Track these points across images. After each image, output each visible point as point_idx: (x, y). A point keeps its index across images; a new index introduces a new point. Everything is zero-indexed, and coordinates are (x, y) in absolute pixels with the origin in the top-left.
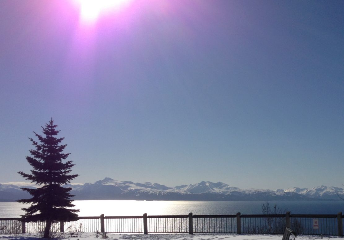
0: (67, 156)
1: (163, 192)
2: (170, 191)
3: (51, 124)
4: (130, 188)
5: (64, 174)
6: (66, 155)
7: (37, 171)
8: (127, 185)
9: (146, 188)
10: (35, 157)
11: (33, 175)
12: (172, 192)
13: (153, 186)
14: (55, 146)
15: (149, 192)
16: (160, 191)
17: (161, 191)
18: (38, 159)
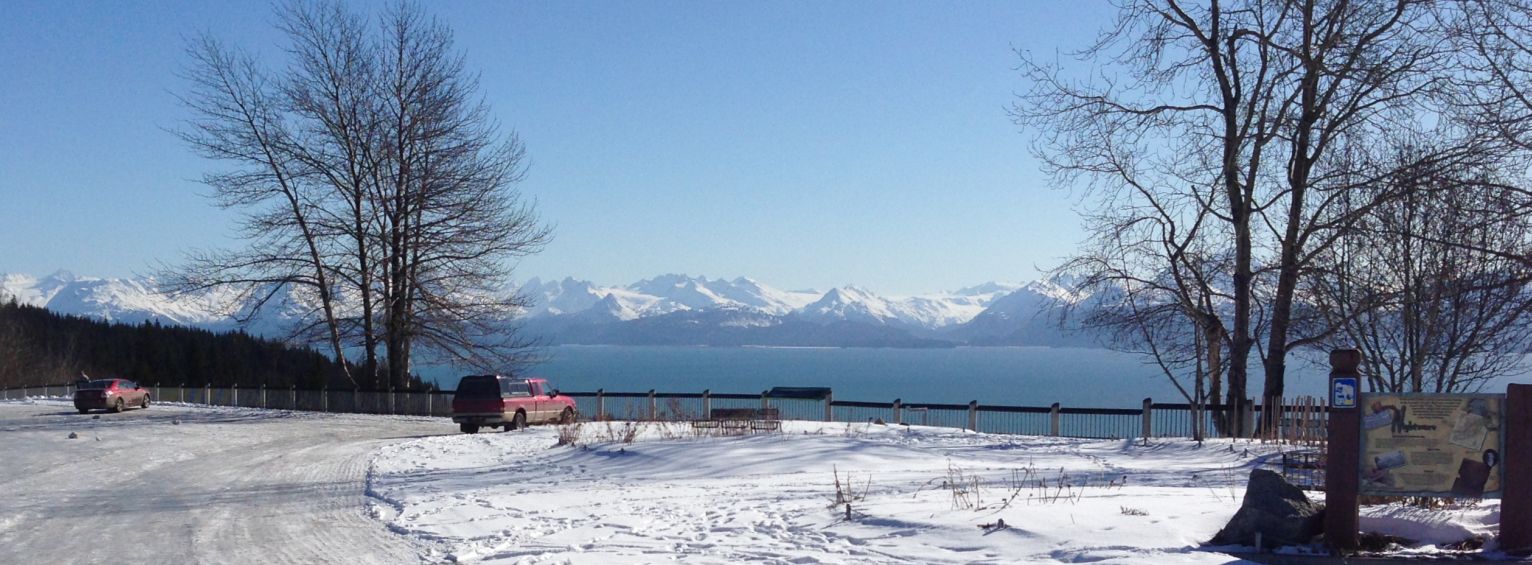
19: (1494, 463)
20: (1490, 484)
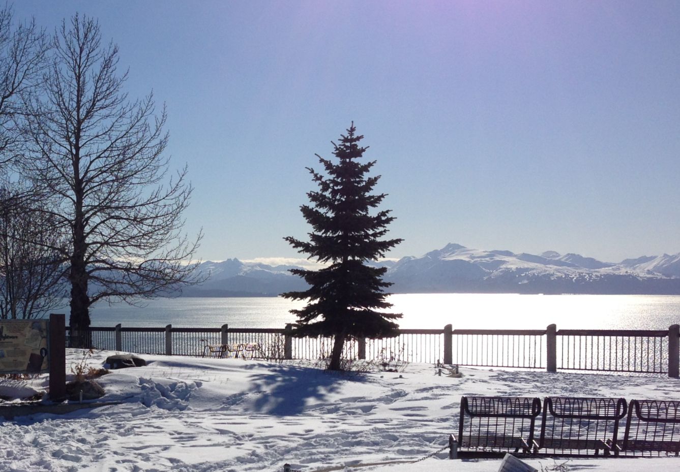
0: (381, 200)
1: (588, 274)
2: (609, 271)
3: (351, 135)
4: (503, 266)
5: (372, 238)
6: (379, 199)
7: (320, 234)
8: (497, 258)
9: (545, 264)
10: (317, 206)
11: (313, 243)
12: (614, 274)
13: (563, 260)
14: (357, 180)
15: (552, 275)
16: (580, 271)
17: (584, 271)
18: (322, 211)
19: (45, 355)
20: (44, 366)
